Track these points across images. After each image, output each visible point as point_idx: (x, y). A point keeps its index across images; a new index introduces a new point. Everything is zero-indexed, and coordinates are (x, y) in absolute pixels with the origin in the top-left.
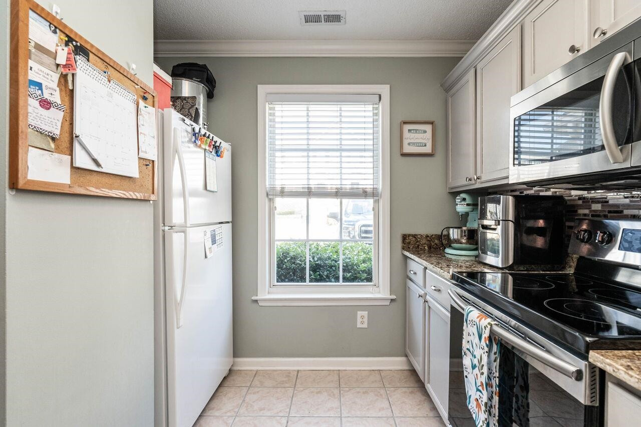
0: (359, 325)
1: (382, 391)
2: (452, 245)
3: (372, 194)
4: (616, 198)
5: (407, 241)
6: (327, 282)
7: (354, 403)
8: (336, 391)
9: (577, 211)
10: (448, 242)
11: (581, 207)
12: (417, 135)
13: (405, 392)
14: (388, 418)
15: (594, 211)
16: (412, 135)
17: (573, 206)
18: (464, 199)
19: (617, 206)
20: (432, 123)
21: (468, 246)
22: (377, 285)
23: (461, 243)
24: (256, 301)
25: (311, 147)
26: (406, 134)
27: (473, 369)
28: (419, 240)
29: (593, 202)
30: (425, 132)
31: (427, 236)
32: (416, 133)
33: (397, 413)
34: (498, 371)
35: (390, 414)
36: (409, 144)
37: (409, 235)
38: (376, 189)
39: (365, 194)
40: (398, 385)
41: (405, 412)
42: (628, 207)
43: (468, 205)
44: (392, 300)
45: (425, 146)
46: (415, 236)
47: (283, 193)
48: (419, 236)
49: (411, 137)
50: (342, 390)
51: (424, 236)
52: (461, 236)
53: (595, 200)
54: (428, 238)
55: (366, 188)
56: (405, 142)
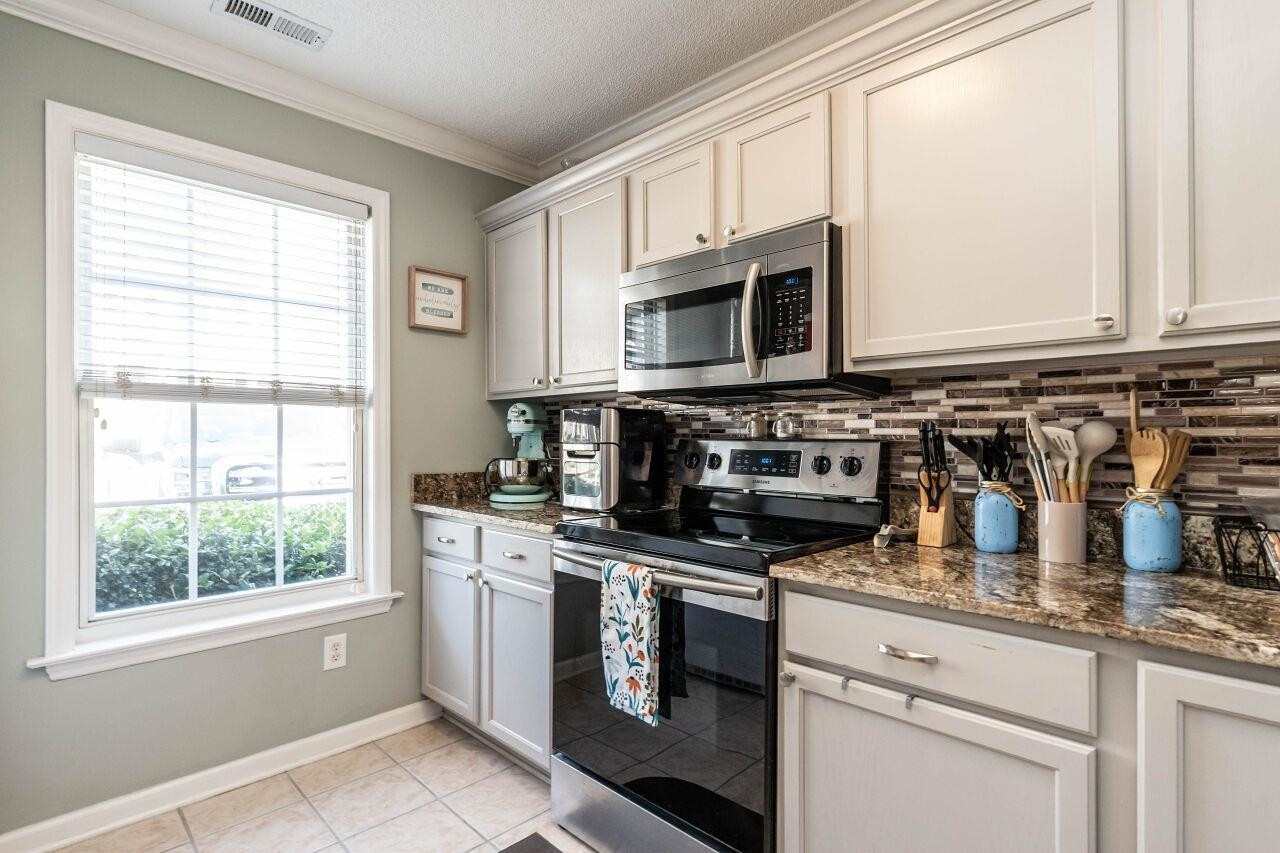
0: (328, 664)
1: (397, 772)
2: (503, 487)
3: (352, 398)
4: (718, 414)
5: (423, 487)
6: (232, 591)
7: (353, 809)
8: (303, 808)
9: (674, 431)
10: (496, 483)
11: (681, 425)
12: (437, 296)
13: (439, 757)
14: (429, 804)
15: (696, 430)
16: (430, 295)
17: (671, 424)
18: (524, 413)
19: (718, 424)
20: (463, 279)
21: (529, 487)
22: (360, 579)
23: (518, 484)
24: (42, 670)
25: (198, 285)
26: (420, 292)
27: (621, 642)
28: (442, 483)
29: (693, 419)
30: (451, 292)
31: (456, 476)
32: (436, 291)
33: (439, 791)
34: (658, 629)
35: (430, 798)
36: (424, 310)
37: (427, 476)
38: (361, 388)
39: (336, 397)
40: (421, 750)
41: (454, 785)
42: (731, 425)
43: (527, 421)
44: (396, 601)
45: (451, 316)
46: (435, 477)
47: (125, 387)
48: (442, 477)
49: (428, 298)
50: (314, 801)
51: (452, 477)
52: (519, 472)
53: (695, 418)
54: (458, 480)
55: (338, 386)
56: (419, 305)
